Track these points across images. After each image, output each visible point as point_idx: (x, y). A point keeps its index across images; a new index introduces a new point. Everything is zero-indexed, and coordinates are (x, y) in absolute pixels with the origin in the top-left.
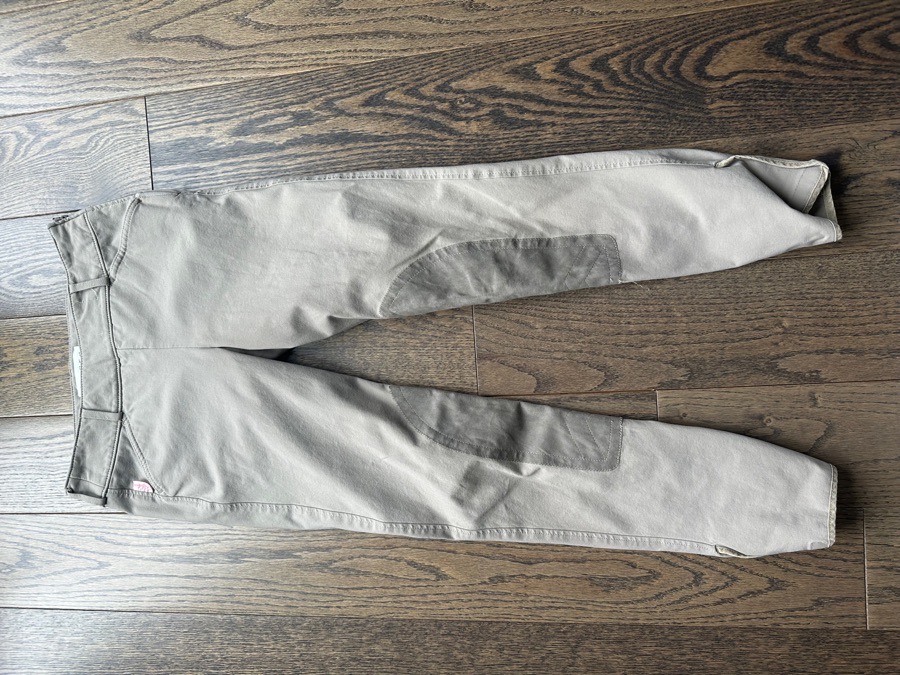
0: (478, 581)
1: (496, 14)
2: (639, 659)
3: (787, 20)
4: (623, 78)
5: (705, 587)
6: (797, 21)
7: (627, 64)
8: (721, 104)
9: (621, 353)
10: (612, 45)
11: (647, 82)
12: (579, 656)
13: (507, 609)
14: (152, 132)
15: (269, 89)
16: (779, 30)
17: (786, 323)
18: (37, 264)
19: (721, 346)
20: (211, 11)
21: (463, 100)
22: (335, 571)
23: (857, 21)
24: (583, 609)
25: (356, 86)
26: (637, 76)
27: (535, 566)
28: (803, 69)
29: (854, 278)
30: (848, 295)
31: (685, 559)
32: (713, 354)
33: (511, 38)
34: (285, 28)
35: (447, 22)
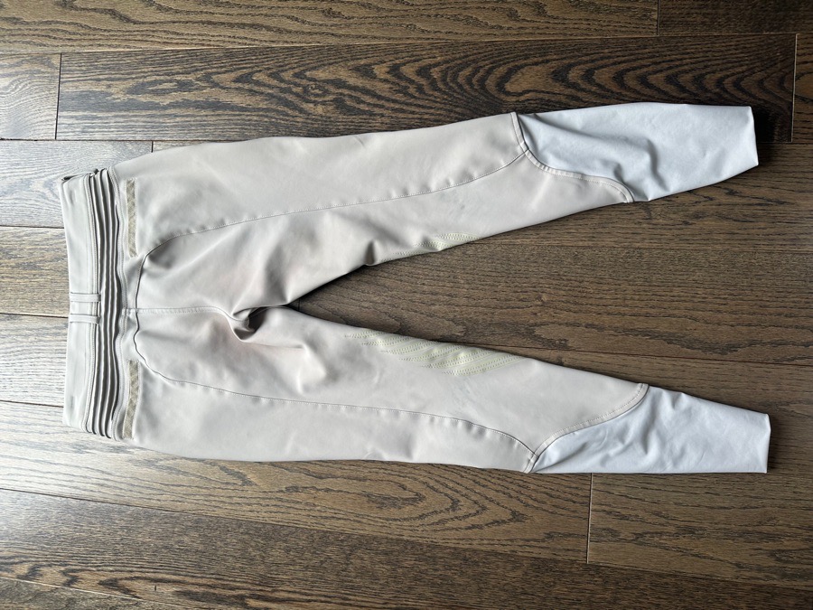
0: (276, 489)
1: (348, 21)
2: (400, 570)
3: (572, 54)
4: (441, 85)
5: (460, 513)
6: (579, 57)
7: (444, 73)
9: (415, 308)
10: (435, 57)
11: (459, 91)
12: (351, 563)
13: (296, 516)
14: (63, 82)
15: (162, 60)
16: (564, 61)
17: (545, 298)
19: (492, 311)
21: (314, 86)
22: (161, 468)
23: (624, 62)
24: (359, 522)
25: (231, 65)
26: (451, 84)
27: (324, 481)
28: (580, 94)
29: (602, 267)
30: (596, 280)
31: (447, 486)
32: (485, 317)
33: (357, 42)
34: (181, 12)
35: (309, 23)
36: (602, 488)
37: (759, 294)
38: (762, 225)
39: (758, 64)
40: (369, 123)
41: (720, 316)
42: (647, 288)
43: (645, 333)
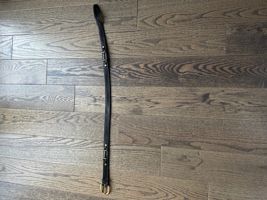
1: (132, 51)
3: (199, 61)
4: (160, 70)
5: (169, 198)
6: (202, 61)
7: (161, 67)
8: (182, 79)
9: (154, 136)
10: (158, 62)
11: (165, 72)
13: (120, 197)
14: (48, 68)
15: (77, 61)
16: (197, 63)
17: (193, 134)
18: (16, 96)
19: (177, 137)
20: (65, 41)
21: (122, 70)
22: (79, 182)
23: (216, 63)
25: (98, 63)
26: (163, 70)
27: (128, 187)
28: (202, 73)
29: (210, 125)
30: (209, 129)
31: (165, 190)
32: (175, 139)
33: (135, 57)
34: (82, 47)
35: (120, 51)
36: (212, 191)
37: (259, 134)
38: (259, 113)
39: (257, 64)
41: (247, 140)
42: (224, 132)
43: (224, 145)
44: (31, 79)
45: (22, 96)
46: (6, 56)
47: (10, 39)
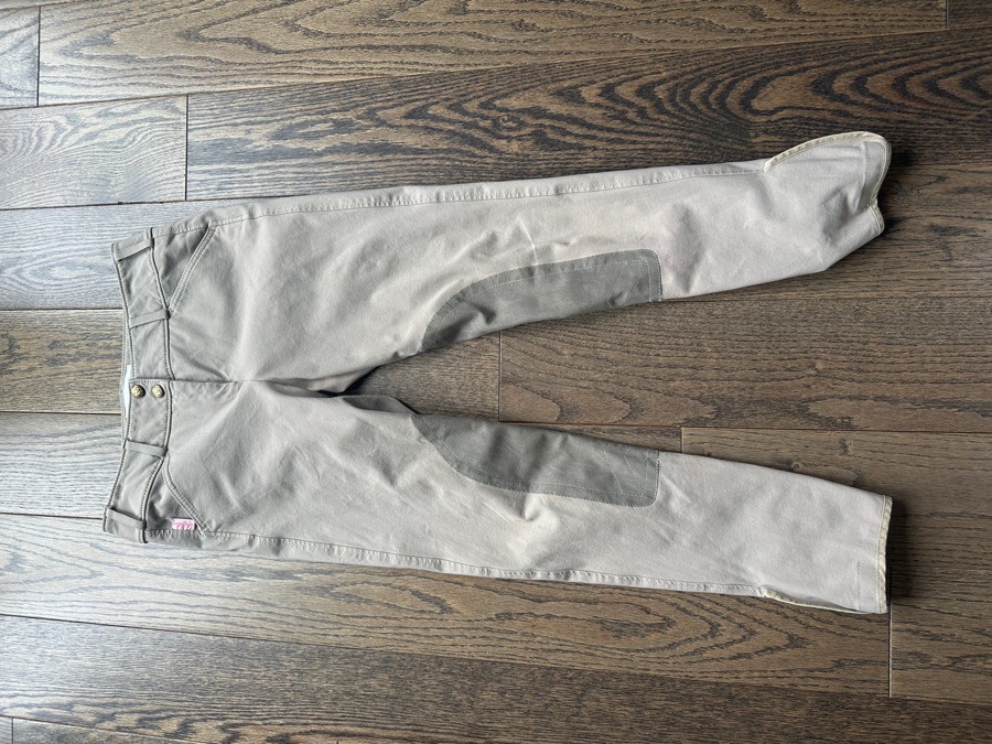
0: (484, 617)
1: (545, 35)
2: (647, 713)
3: (836, 59)
4: (668, 107)
5: (721, 640)
6: (846, 61)
8: (765, 139)
9: (648, 386)
10: (659, 73)
11: (692, 112)
12: (584, 706)
13: (511, 649)
14: (192, 130)
15: (312, 95)
16: (827, 68)
17: (820, 365)
18: (61, 256)
19: (751, 385)
20: (262, 14)
21: (506, 118)
22: (336, 596)
23: (905, 65)
24: (592, 655)
25: (400, 98)
26: (682, 105)
27: (544, 605)
28: (850, 109)
29: (891, 323)
30: (885, 341)
31: (703, 607)
32: (742, 393)
33: (559, 60)
34: (333, 36)
35: (496, 40)
40: (577, 159)
42: (951, 348)
43: (951, 404)
44: (122, 179)
45: (86, 256)
46: (12, 94)
47: (28, 22)
